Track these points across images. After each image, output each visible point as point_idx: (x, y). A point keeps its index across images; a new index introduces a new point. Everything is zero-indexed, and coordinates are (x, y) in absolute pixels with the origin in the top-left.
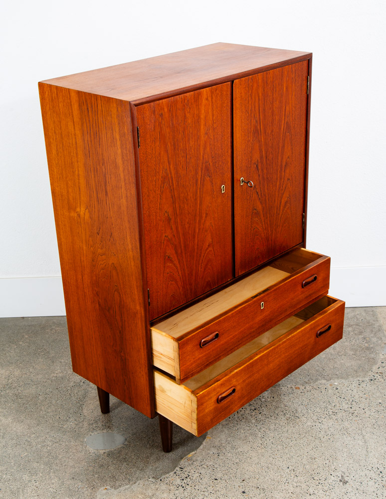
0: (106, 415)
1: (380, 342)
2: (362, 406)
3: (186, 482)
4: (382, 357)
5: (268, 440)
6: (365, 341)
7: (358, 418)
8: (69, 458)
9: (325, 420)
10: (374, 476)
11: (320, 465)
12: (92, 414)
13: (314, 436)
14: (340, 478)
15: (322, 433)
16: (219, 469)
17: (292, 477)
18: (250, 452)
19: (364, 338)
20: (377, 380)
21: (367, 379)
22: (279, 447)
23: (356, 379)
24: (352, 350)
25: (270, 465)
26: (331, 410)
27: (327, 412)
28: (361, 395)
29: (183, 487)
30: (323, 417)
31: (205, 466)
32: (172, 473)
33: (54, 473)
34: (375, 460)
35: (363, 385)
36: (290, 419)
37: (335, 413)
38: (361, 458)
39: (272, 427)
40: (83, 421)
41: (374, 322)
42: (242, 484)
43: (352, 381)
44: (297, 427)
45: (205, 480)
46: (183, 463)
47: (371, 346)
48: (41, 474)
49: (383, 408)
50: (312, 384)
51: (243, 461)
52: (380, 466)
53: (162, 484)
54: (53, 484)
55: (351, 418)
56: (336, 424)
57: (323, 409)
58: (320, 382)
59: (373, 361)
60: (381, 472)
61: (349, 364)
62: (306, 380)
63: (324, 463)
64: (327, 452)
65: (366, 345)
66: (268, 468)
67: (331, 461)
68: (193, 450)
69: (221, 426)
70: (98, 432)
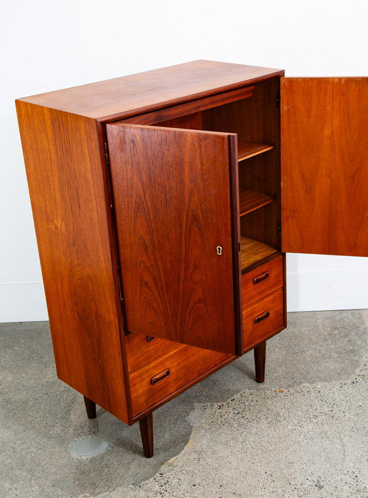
0: (93, 420)
1: (364, 344)
2: (343, 409)
3: (164, 488)
4: (365, 360)
5: (249, 444)
6: (350, 344)
7: (337, 422)
8: (51, 465)
9: (306, 423)
10: (349, 480)
11: (297, 469)
12: (79, 419)
13: (293, 440)
14: (316, 483)
15: (302, 437)
16: (198, 475)
17: (269, 483)
18: (230, 456)
19: (349, 341)
20: (358, 383)
21: (349, 382)
22: (259, 451)
23: (339, 382)
24: (336, 352)
25: (248, 470)
26: (312, 414)
27: (308, 416)
28: (343, 398)
29: (161, 494)
30: (304, 420)
31: (185, 472)
32: (151, 480)
33: (36, 480)
34: (352, 464)
35: (345, 388)
36: (272, 423)
37: (315, 417)
38: (338, 462)
39: (253, 432)
40: (69, 427)
41: (359, 325)
42: (220, 490)
43: (335, 383)
44: (278, 431)
45: (184, 486)
46: (163, 468)
47: (356, 348)
48: (22, 482)
49: (362, 411)
50: (295, 387)
51: (223, 466)
52: (357, 470)
53: (141, 491)
54: (33, 492)
55: (331, 422)
56: (316, 427)
57: (305, 413)
58: (304, 385)
59: (356, 364)
60: (356, 476)
61: (333, 367)
62: (290, 384)
63: (302, 467)
64: (304, 456)
65: (351, 347)
66: (246, 473)
67: (308, 465)
68: (174, 456)
69: (203, 431)
70: (83, 437)
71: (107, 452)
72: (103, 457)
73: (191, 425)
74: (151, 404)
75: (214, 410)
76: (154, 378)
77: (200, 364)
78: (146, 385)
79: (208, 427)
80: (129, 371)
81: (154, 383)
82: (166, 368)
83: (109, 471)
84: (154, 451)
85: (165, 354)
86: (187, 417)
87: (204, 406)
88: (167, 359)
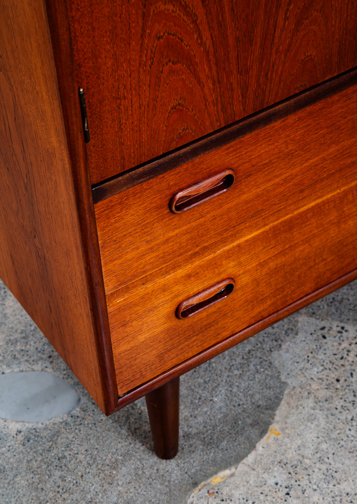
46: (195, 498)
68: (227, 465)
69: (310, 402)
70: (23, 367)
71: (69, 419)
72: (57, 434)
73: (283, 378)
74: (175, 361)
75: (345, 345)
76: (185, 304)
77: (323, 260)
78: (162, 321)
79: (323, 394)
80: (107, 293)
81: (185, 314)
82: (223, 276)
83: (63, 478)
84: (181, 441)
85: (224, 241)
86: (275, 354)
87: (323, 328)
88: (228, 255)
